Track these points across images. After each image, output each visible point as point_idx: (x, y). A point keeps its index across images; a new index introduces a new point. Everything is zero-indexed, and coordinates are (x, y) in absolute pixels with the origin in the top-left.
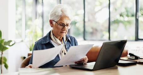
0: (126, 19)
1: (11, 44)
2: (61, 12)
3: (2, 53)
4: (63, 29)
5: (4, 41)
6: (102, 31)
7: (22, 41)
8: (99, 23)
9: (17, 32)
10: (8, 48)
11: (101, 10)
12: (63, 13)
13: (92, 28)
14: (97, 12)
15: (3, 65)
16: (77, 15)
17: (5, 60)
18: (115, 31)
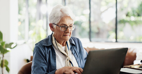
0: (133, 18)
1: (13, 46)
2: (61, 13)
3: (3, 56)
4: (66, 32)
5: (6, 43)
6: (108, 31)
7: (25, 43)
8: (104, 23)
9: (19, 33)
10: (8, 51)
11: (107, 10)
12: (63, 13)
13: (98, 29)
14: (103, 12)
15: (4, 68)
16: (83, 15)
17: (7, 63)
18: (121, 30)
